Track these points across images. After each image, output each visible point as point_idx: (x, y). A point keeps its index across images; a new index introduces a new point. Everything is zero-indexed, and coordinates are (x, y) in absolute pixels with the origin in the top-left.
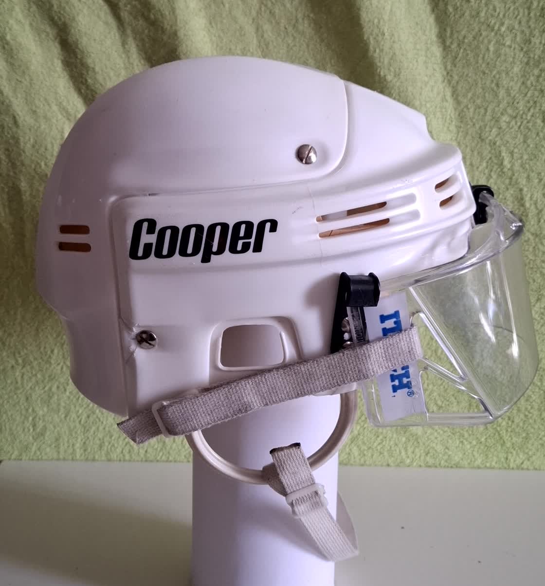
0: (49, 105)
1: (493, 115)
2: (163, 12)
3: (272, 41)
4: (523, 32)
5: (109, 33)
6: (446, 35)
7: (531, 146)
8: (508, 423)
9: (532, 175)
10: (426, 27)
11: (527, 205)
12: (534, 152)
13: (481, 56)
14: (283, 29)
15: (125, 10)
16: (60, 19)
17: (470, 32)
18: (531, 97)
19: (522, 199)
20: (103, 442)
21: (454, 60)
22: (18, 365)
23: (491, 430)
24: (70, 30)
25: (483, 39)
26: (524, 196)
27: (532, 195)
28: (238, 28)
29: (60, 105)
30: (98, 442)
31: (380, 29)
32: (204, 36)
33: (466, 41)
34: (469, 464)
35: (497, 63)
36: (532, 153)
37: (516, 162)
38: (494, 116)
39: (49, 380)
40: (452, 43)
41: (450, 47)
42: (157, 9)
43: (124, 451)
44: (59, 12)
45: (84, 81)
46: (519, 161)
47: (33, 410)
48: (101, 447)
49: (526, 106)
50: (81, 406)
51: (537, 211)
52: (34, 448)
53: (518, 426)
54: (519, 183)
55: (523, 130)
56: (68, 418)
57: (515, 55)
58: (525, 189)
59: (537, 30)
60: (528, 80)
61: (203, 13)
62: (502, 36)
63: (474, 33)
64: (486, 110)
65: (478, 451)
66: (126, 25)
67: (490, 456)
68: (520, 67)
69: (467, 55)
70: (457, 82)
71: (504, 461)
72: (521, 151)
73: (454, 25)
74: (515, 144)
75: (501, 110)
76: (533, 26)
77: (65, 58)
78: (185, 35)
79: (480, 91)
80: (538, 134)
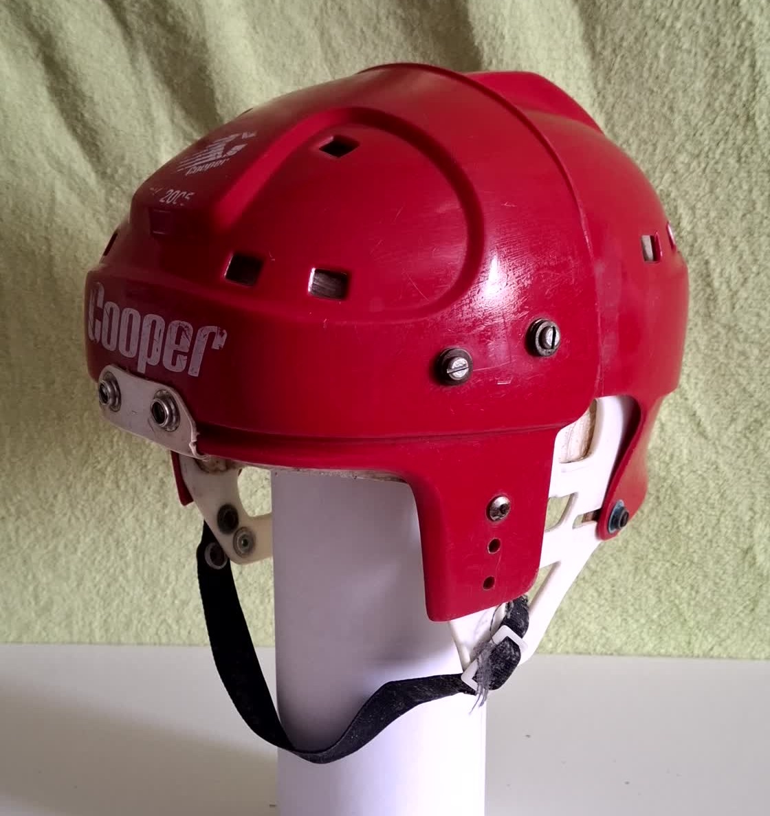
0: (32, 151)
1: (665, 153)
2: (185, 13)
3: (344, 52)
4: (707, 29)
5: (112, 45)
6: (595, 37)
7: (721, 198)
8: (690, 594)
9: (723, 240)
10: (566, 24)
11: (716, 284)
12: (725, 207)
13: (647, 66)
14: (360, 34)
15: (133, 12)
16: (42, 27)
17: (630, 30)
18: (720, 126)
19: (709, 276)
20: (131, 620)
21: (607, 74)
22: (10, 515)
23: (667, 603)
24: (56, 44)
25: (650, 41)
26: (711, 272)
27: (722, 270)
28: (294, 33)
29: (47, 151)
30: (123, 620)
31: (497, 30)
32: (246, 46)
33: (625, 44)
34: (636, 650)
35: (671, 75)
36: (723, 208)
37: (698, 223)
38: (667, 155)
39: (53, 537)
40: (604, 48)
41: (601, 54)
42: (177, 8)
43: (159, 632)
44: (40, 17)
45: (79, 115)
46: (704, 221)
47: (34, 577)
48: (128, 625)
49: (714, 141)
50: (98, 571)
51: (731, 293)
52: (38, 628)
53: (704, 598)
54: (704, 252)
55: (708, 175)
56: (81, 587)
57: (696, 63)
58: (713, 262)
59: (728, 25)
60: (716, 99)
61: (243, 13)
62: (677, 36)
63: (636, 32)
64: (655, 145)
65: (648, 633)
66: (134, 34)
67: (666, 639)
68: (704, 80)
69: (627, 64)
70: (613, 107)
71: (685, 647)
72: (706, 207)
73: (606, 21)
74: (698, 195)
75: (677, 146)
76: (722, 20)
77: (51, 84)
78: (217, 46)
79: (646, 119)
80: (730, 180)
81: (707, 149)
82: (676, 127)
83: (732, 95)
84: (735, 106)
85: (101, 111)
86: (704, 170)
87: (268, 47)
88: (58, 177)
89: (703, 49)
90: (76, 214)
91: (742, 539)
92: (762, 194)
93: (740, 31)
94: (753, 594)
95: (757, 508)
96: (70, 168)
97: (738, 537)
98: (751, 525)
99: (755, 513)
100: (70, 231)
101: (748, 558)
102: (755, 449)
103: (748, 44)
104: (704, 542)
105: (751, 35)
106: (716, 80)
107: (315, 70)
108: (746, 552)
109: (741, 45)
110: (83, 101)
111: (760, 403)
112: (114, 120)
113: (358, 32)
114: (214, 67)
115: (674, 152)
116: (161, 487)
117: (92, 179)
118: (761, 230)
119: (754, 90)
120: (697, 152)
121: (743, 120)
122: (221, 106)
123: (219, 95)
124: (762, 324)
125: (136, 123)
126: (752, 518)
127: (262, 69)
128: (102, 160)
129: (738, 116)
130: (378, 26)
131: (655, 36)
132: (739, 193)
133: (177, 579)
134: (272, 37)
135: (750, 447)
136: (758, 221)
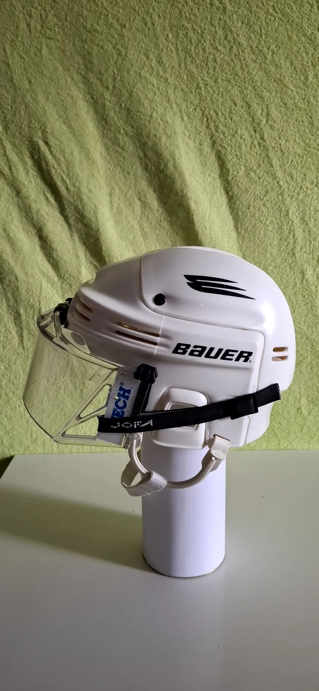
81: (279, 265)
82: (268, 257)
83: (287, 246)
84: (288, 250)
85: (60, 254)
86: (278, 272)
87: (121, 230)
88: (43, 278)
89: (276, 231)
90: (50, 291)
91: (297, 404)
92: (299, 280)
93: (289, 224)
94: (301, 425)
95: (302, 393)
96: (48, 274)
97: (295, 404)
98: (300, 399)
99: (301, 395)
100: (47, 298)
101: (299, 411)
102: (300, 371)
103: (292, 229)
104: (283, 406)
105: (293, 225)
106: (281, 241)
107: (138, 239)
108: (298, 409)
109: (290, 229)
110: (53, 251)
111: (301, 354)
112: (64, 258)
113: (153, 226)
114: (102, 238)
115: (267, 266)
116: (81, 392)
117: (56, 278)
118: (299, 293)
119: (295, 244)
120: (275, 266)
121: (291, 255)
122: (105, 252)
123: (104, 248)
124: (301, 326)
125: (72, 258)
126: (300, 397)
127: (119, 239)
128: (60, 272)
129: (289, 253)
130: (161, 223)
131: (260, 226)
132: (291, 280)
133: (86, 427)
134: (123, 228)
135: (298, 370)
136: (298, 289)
